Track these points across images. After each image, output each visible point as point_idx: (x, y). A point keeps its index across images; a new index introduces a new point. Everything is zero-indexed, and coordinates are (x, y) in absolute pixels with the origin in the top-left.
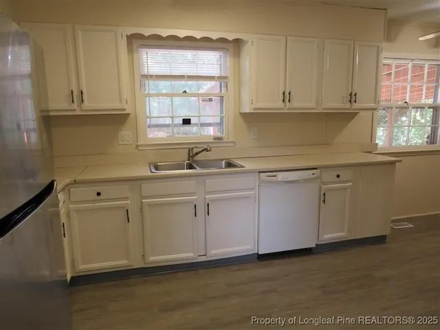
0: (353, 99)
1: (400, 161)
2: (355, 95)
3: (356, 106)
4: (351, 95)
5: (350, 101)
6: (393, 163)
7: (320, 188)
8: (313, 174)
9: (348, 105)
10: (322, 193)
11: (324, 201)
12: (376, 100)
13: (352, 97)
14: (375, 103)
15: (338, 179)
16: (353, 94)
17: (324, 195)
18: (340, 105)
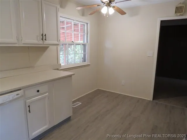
0: (44, 38)
1: (74, 74)
2: (45, 35)
3: (46, 42)
4: (42, 35)
5: (42, 39)
6: (70, 76)
7: (25, 102)
8: (17, 95)
9: (41, 42)
10: (27, 106)
11: (29, 111)
12: (58, 40)
13: (44, 37)
14: (58, 41)
15: (38, 93)
16: (44, 35)
17: (29, 106)
18: (35, 42)
